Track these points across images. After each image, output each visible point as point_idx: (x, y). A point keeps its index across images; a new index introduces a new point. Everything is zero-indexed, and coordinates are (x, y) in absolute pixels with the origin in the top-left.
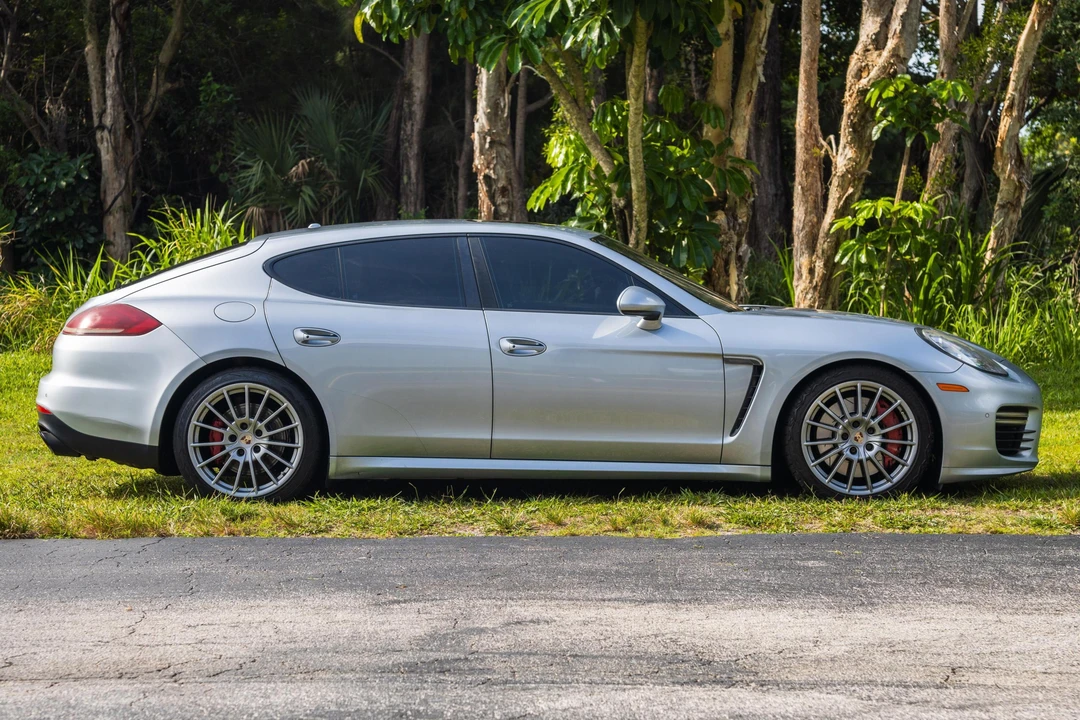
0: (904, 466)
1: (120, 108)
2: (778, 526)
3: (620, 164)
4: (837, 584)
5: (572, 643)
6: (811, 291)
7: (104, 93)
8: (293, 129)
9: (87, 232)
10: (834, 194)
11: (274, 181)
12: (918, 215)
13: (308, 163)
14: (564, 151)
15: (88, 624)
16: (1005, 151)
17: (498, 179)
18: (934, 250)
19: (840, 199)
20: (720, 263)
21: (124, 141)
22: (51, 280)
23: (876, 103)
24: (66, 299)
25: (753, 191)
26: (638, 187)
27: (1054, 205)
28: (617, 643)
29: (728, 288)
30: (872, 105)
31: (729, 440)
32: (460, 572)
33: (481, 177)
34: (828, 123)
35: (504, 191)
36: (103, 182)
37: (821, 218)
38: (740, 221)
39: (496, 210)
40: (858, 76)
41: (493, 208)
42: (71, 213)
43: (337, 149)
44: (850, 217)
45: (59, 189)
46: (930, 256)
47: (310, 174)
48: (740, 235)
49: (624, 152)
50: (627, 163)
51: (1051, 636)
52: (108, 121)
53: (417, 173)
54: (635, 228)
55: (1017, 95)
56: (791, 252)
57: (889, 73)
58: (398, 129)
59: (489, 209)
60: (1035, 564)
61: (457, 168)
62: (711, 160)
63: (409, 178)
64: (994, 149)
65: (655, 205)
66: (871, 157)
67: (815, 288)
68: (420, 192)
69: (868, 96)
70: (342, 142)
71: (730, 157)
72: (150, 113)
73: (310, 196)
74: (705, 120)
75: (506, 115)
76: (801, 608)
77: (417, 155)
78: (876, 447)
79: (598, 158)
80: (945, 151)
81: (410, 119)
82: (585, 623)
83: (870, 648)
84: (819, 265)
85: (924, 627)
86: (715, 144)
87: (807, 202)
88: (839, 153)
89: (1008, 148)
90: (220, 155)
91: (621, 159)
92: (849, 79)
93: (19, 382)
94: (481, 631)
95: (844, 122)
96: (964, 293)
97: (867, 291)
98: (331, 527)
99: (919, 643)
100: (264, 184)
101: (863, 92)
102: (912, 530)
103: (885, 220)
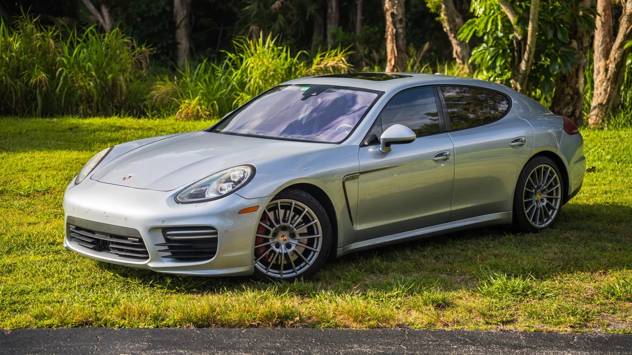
6: (606, 81)
9: (168, 38)
10: (624, 25)
11: (263, 12)
13: (281, 3)
17: (398, 15)
19: (627, 28)
20: (574, 70)
24: (187, 87)
26: (533, 27)
29: (578, 85)
33: (388, 14)
35: (401, 20)
36: (175, 12)
38: (584, 45)
39: (396, 32)
41: (395, 30)
42: (161, 28)
53: (336, 8)
54: (527, 52)
56: (592, 58)
59: (392, 30)
63: (332, 10)
67: (609, 80)
68: (337, 17)
71: (581, 8)
73: (282, 20)
79: (506, 10)
84: (612, 66)
87: (604, 30)
100: (257, 13)
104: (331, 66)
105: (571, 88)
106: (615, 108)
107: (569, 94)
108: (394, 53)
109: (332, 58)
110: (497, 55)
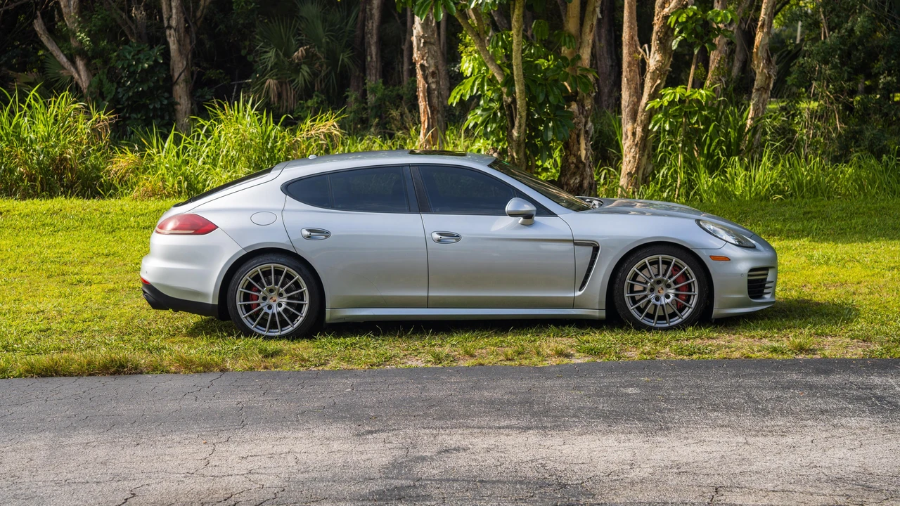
0: (689, 308)
1: (181, 15)
2: (610, 355)
3: (508, 75)
4: (646, 410)
5: (480, 470)
6: (634, 147)
7: (170, 5)
8: (295, 27)
9: (163, 97)
10: (648, 84)
11: (283, 62)
12: (702, 98)
13: (305, 50)
14: (471, 65)
15: (180, 457)
16: (759, 54)
17: (429, 67)
18: (714, 121)
19: (652, 87)
20: (574, 136)
21: (185, 36)
22: (142, 148)
23: (674, 25)
24: (153, 160)
25: (595, 89)
26: (520, 89)
27: (793, 76)
28: (508, 468)
29: (580, 152)
30: (672, 26)
31: (578, 293)
32: (411, 402)
33: (418, 66)
34: (644, 36)
35: (433, 74)
36: (171, 63)
37: (640, 98)
38: (586, 108)
39: (428, 87)
40: (663, 7)
41: (426, 85)
42: (152, 85)
43: (324, 40)
44: (658, 100)
45: (143, 69)
46: (710, 125)
47: (306, 57)
48: (586, 117)
49: (510, 66)
50: (512, 73)
51: (778, 456)
52: (174, 23)
53: (376, 55)
54: (518, 116)
55: (766, 18)
56: (620, 120)
57: (683, 5)
58: (364, 25)
59: (424, 86)
60: (771, 388)
61: (402, 50)
62: (567, 70)
63: (372, 58)
64: (752, 53)
65: (531, 99)
66: (671, 59)
67: (636, 145)
68: (378, 67)
69: (669, 21)
70: (326, 36)
71: (579, 67)
72: (201, 17)
73: (307, 72)
74: (562, 44)
75: (433, 25)
76: (622, 433)
77: (376, 42)
78: (672, 297)
79: (493, 70)
80: (720, 52)
81: (371, 19)
82: (488, 450)
83: (665, 470)
84: (639, 130)
85: (700, 450)
86: (570, 58)
87: (630, 88)
88: (651, 57)
89: (761, 52)
90: (247, 43)
91: (508, 71)
92: (657, 9)
93: (125, 224)
94: (423, 459)
95: (654, 37)
96: (733, 149)
97: (670, 148)
98: (328, 360)
99: (696, 464)
100: (276, 64)
101: (666, 17)
102: (694, 357)
103: (681, 101)
104: (323, 132)
105: (575, 155)
106: (646, 177)
107: (573, 163)
108: (428, 114)
109: (324, 124)
110: (488, 121)
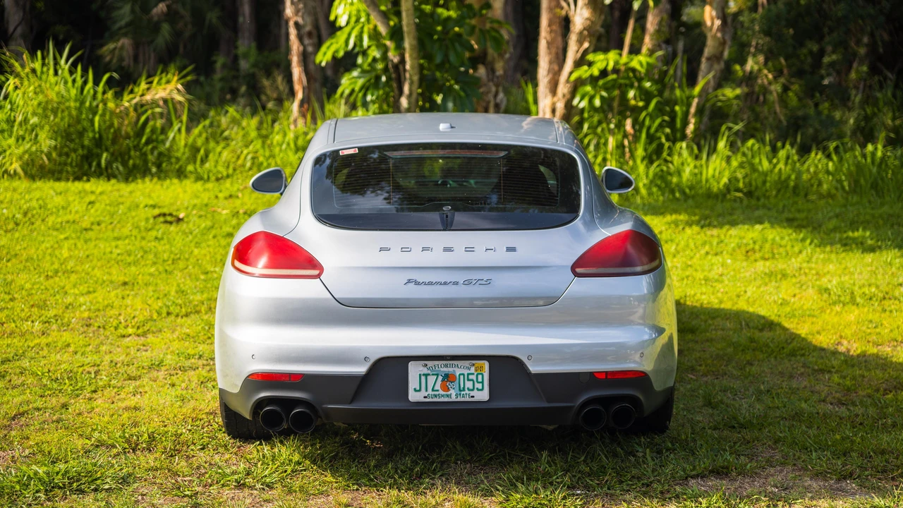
3: (395, 25)
10: (572, 47)
11: (141, 19)
12: (641, 66)
13: (167, 6)
14: (348, 11)
17: (306, 25)
18: (655, 96)
19: (577, 52)
20: (481, 110)
26: (411, 45)
33: (291, 23)
35: (310, 34)
36: (5, 15)
37: (561, 67)
38: (498, 73)
39: (304, 50)
41: (302, 48)
44: (586, 68)
46: (652, 101)
47: (168, 14)
48: (497, 86)
49: (398, 14)
50: (401, 25)
53: (250, 15)
54: (408, 81)
56: (535, 94)
59: (298, 48)
62: (473, 22)
66: (604, 17)
68: (252, 29)
71: (489, 18)
73: (168, 31)
77: (250, 1)
79: (375, 20)
80: (661, 11)
84: (560, 106)
86: (476, 7)
87: (550, 53)
88: (577, 13)
91: (396, 20)
97: (599, 129)
100: (133, 20)
103: (615, 71)
104: (162, 98)
108: (303, 83)
109: (163, 86)
110: (368, 86)
